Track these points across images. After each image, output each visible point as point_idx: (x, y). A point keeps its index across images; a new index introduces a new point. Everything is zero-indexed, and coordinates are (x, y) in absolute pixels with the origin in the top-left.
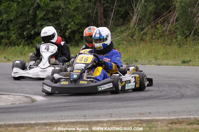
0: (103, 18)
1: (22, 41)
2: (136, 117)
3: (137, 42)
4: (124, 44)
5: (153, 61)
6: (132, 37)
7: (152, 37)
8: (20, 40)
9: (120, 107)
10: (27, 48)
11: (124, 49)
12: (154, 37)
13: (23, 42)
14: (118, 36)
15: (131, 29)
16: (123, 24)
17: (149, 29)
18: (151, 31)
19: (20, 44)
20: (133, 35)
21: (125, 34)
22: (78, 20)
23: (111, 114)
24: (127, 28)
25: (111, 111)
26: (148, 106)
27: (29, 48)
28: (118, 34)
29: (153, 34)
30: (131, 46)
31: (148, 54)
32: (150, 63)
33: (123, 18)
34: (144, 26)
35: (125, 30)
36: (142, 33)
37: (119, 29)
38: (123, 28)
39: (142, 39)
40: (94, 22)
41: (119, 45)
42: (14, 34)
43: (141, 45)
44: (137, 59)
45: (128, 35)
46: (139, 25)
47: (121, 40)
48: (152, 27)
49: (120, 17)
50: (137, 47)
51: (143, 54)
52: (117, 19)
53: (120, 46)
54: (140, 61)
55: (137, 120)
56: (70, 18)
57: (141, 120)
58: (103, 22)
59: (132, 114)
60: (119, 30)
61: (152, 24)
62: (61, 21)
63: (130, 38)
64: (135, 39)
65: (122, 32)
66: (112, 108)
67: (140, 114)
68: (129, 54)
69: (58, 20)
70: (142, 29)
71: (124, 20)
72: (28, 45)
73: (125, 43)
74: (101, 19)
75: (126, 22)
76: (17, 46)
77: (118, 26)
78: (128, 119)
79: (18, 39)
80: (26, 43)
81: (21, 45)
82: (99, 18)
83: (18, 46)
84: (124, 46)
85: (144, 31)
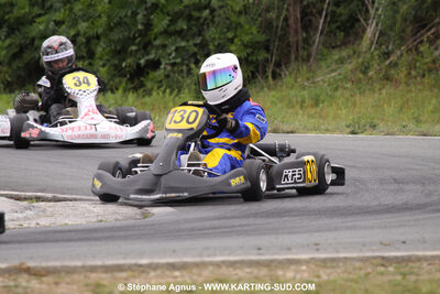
0: (300, 30)
1: (120, 82)
2: (373, 251)
3: (375, 84)
4: (346, 88)
5: (412, 126)
6: (365, 72)
7: (409, 74)
8: (117, 80)
9: (336, 229)
10: (131, 97)
11: (347, 100)
12: (413, 73)
13: (124, 84)
14: (333, 71)
15: (363, 56)
16: (344, 44)
17: (402, 55)
18: (407, 58)
19: (117, 89)
20: (367, 68)
21: (349, 67)
22: (247, 34)
23: (316, 244)
24: (354, 53)
25: (316, 237)
26: (400, 226)
27: (138, 97)
28: (334, 66)
29: (412, 66)
30: (362, 93)
31: (401, 109)
32: (404, 130)
33: (344, 31)
34: (390, 48)
35: (349, 57)
36: (388, 62)
37: (336, 55)
38: (344, 53)
39: (387, 78)
40: (280, 40)
41: (336, 89)
42: (104, 66)
43: (384, 92)
44: (376, 121)
45: (356, 69)
46: (380, 44)
47: (341, 80)
48: (409, 50)
49: (338, 28)
50: (376, 95)
51: (390, 110)
52: (331, 32)
53: (338, 93)
54: (381, 126)
55: (374, 258)
56: (229, 30)
57: (383, 258)
58: (300, 39)
59: (364, 245)
60: (337, 57)
61: (410, 43)
62: (207, 37)
63: (361, 76)
64: (371, 78)
65: (342, 61)
66: (318, 231)
67: (381, 243)
68: (357, 109)
69: (200, 33)
70: (387, 55)
71: (347, 35)
72: (135, 89)
73: (349, 85)
74: (296, 32)
75: (352, 39)
76: (109, 93)
77: (333, 48)
78: (355, 255)
79: (113, 77)
80: (130, 86)
81: (120, 91)
82: (292, 32)
83: (113, 92)
84: (347, 94)
85: (391, 58)
